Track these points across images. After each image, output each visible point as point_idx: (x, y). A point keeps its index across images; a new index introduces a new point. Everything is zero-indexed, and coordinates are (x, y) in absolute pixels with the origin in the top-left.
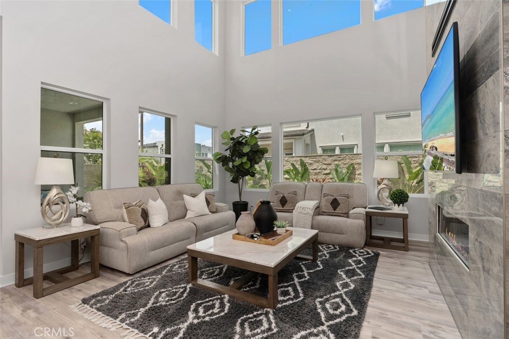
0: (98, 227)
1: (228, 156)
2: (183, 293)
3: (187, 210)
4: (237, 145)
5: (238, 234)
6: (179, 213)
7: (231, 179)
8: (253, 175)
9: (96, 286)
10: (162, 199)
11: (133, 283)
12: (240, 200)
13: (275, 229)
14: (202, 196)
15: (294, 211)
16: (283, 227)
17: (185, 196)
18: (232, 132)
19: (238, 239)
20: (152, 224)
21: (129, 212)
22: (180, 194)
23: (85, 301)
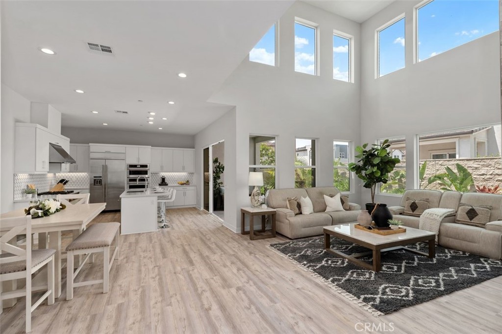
0: (275, 210)
1: (361, 166)
2: (320, 253)
3: (326, 206)
4: (369, 157)
5: (359, 225)
6: (321, 208)
7: (364, 185)
8: (385, 181)
9: (276, 241)
10: (310, 197)
11: (293, 243)
12: (373, 202)
13: (390, 226)
14: (338, 198)
15: (421, 216)
16: (396, 225)
17: (325, 196)
18: (365, 146)
19: (359, 228)
20: (303, 212)
21: (290, 204)
22: (321, 194)
23: (272, 245)
